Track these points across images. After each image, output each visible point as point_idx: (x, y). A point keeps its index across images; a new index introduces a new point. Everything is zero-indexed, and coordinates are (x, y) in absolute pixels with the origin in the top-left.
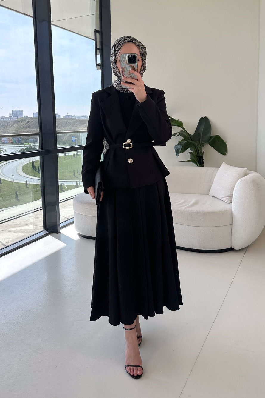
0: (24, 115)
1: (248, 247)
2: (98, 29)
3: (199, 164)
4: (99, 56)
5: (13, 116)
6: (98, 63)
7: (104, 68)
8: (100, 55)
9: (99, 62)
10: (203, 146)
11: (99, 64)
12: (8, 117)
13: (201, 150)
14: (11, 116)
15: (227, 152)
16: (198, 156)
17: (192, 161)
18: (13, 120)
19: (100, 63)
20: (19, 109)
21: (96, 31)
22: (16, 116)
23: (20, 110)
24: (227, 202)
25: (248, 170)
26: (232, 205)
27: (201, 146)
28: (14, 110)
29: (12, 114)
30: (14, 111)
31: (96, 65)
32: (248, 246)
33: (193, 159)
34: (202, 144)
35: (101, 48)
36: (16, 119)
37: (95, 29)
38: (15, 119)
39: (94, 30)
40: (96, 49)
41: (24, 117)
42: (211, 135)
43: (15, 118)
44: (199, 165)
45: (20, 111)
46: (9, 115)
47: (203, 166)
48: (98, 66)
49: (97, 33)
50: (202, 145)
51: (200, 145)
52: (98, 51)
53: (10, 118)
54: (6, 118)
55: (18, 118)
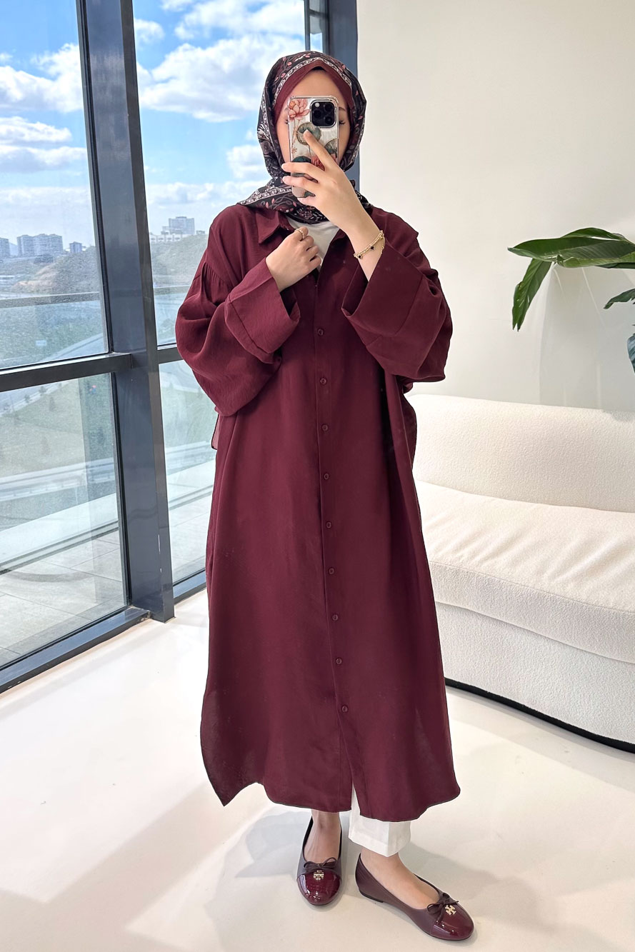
0: (197, 229)
5: (171, 233)
12: (160, 234)
14: (167, 233)
18: (171, 241)
20: (184, 216)
22: (177, 233)
23: (188, 217)
28: (173, 217)
29: (170, 226)
30: (173, 220)
36: (178, 238)
38: (175, 241)
41: (195, 234)
43: (176, 236)
45: (187, 220)
46: (162, 230)
53: (163, 236)
54: (155, 238)
55: (184, 236)
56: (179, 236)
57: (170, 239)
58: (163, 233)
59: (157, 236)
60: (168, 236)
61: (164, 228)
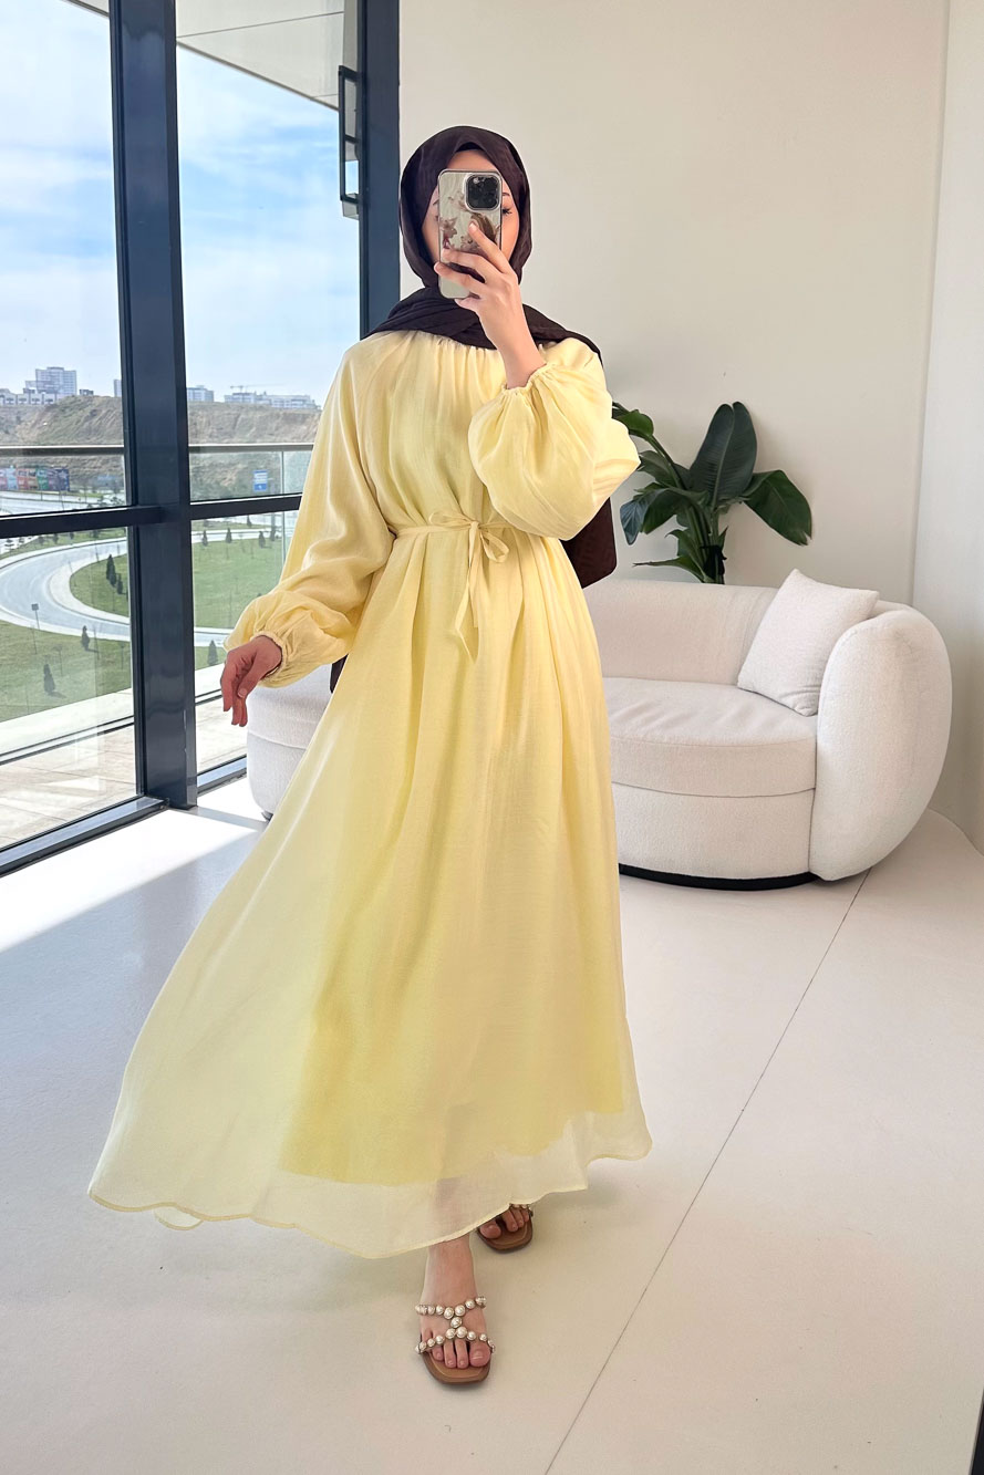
0: (80, 386)
1: (867, 873)
2: (353, 67)
3: (707, 575)
5: (40, 392)
6: (347, 193)
7: (369, 214)
8: (357, 163)
9: (353, 188)
10: (725, 511)
11: (354, 197)
12: (21, 392)
13: (717, 522)
14: (33, 391)
15: (810, 535)
16: (704, 547)
17: (683, 561)
18: (39, 402)
19: (357, 193)
20: (60, 366)
21: (344, 73)
22: (49, 392)
23: (67, 369)
24: (801, 711)
25: (881, 599)
26: (816, 720)
27: (716, 509)
28: (44, 368)
29: (37, 381)
30: (43, 372)
31: (342, 199)
32: (870, 869)
33: (687, 556)
34: (719, 502)
35: (360, 138)
36: (50, 400)
37: (343, 65)
38: (46, 403)
40: (344, 138)
41: (78, 393)
42: (754, 472)
43: (47, 396)
44: (706, 577)
45: (65, 373)
46: (24, 387)
47: (723, 583)
48: (348, 205)
49: (346, 81)
50: (720, 505)
51: (713, 504)
52: (350, 148)
53: (26, 396)
54: (14, 397)
55: (59, 397)
56: (52, 396)
57: (37, 400)
58: (26, 391)
59: (17, 396)
60: (33, 396)
61: (28, 383)
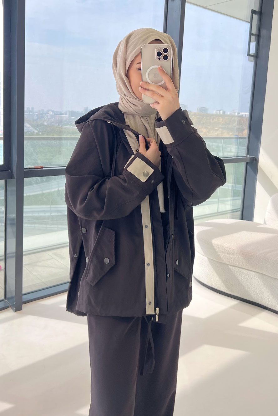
2: (257, 9)
4: (253, 45)
6: (250, 53)
7: (258, 59)
8: (255, 43)
9: (253, 51)
11: (253, 55)
19: (254, 53)
21: (253, 12)
31: (248, 55)
35: (257, 33)
37: (253, 9)
39: (251, 11)
40: (251, 34)
48: (250, 57)
49: (253, 15)
52: (253, 38)
